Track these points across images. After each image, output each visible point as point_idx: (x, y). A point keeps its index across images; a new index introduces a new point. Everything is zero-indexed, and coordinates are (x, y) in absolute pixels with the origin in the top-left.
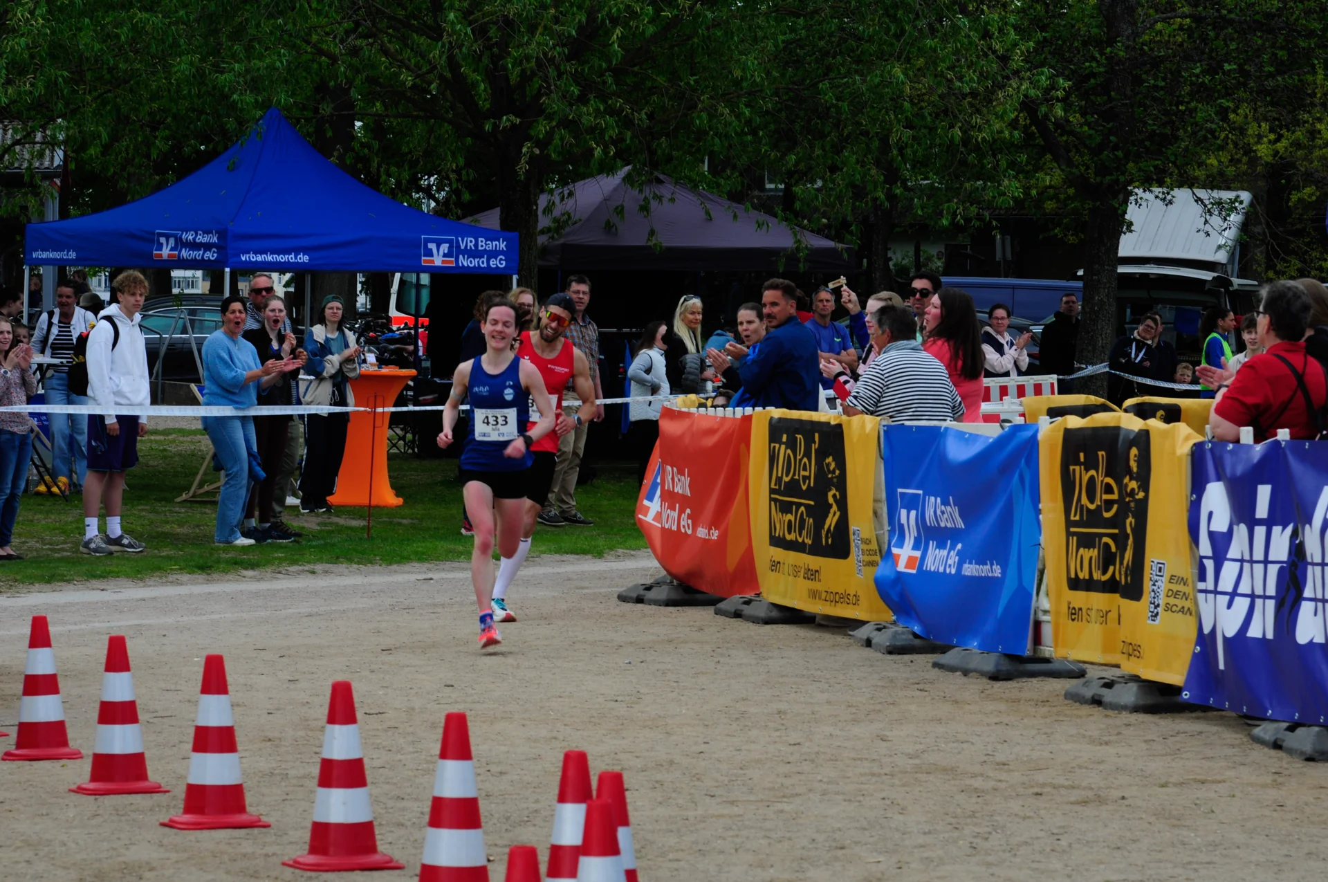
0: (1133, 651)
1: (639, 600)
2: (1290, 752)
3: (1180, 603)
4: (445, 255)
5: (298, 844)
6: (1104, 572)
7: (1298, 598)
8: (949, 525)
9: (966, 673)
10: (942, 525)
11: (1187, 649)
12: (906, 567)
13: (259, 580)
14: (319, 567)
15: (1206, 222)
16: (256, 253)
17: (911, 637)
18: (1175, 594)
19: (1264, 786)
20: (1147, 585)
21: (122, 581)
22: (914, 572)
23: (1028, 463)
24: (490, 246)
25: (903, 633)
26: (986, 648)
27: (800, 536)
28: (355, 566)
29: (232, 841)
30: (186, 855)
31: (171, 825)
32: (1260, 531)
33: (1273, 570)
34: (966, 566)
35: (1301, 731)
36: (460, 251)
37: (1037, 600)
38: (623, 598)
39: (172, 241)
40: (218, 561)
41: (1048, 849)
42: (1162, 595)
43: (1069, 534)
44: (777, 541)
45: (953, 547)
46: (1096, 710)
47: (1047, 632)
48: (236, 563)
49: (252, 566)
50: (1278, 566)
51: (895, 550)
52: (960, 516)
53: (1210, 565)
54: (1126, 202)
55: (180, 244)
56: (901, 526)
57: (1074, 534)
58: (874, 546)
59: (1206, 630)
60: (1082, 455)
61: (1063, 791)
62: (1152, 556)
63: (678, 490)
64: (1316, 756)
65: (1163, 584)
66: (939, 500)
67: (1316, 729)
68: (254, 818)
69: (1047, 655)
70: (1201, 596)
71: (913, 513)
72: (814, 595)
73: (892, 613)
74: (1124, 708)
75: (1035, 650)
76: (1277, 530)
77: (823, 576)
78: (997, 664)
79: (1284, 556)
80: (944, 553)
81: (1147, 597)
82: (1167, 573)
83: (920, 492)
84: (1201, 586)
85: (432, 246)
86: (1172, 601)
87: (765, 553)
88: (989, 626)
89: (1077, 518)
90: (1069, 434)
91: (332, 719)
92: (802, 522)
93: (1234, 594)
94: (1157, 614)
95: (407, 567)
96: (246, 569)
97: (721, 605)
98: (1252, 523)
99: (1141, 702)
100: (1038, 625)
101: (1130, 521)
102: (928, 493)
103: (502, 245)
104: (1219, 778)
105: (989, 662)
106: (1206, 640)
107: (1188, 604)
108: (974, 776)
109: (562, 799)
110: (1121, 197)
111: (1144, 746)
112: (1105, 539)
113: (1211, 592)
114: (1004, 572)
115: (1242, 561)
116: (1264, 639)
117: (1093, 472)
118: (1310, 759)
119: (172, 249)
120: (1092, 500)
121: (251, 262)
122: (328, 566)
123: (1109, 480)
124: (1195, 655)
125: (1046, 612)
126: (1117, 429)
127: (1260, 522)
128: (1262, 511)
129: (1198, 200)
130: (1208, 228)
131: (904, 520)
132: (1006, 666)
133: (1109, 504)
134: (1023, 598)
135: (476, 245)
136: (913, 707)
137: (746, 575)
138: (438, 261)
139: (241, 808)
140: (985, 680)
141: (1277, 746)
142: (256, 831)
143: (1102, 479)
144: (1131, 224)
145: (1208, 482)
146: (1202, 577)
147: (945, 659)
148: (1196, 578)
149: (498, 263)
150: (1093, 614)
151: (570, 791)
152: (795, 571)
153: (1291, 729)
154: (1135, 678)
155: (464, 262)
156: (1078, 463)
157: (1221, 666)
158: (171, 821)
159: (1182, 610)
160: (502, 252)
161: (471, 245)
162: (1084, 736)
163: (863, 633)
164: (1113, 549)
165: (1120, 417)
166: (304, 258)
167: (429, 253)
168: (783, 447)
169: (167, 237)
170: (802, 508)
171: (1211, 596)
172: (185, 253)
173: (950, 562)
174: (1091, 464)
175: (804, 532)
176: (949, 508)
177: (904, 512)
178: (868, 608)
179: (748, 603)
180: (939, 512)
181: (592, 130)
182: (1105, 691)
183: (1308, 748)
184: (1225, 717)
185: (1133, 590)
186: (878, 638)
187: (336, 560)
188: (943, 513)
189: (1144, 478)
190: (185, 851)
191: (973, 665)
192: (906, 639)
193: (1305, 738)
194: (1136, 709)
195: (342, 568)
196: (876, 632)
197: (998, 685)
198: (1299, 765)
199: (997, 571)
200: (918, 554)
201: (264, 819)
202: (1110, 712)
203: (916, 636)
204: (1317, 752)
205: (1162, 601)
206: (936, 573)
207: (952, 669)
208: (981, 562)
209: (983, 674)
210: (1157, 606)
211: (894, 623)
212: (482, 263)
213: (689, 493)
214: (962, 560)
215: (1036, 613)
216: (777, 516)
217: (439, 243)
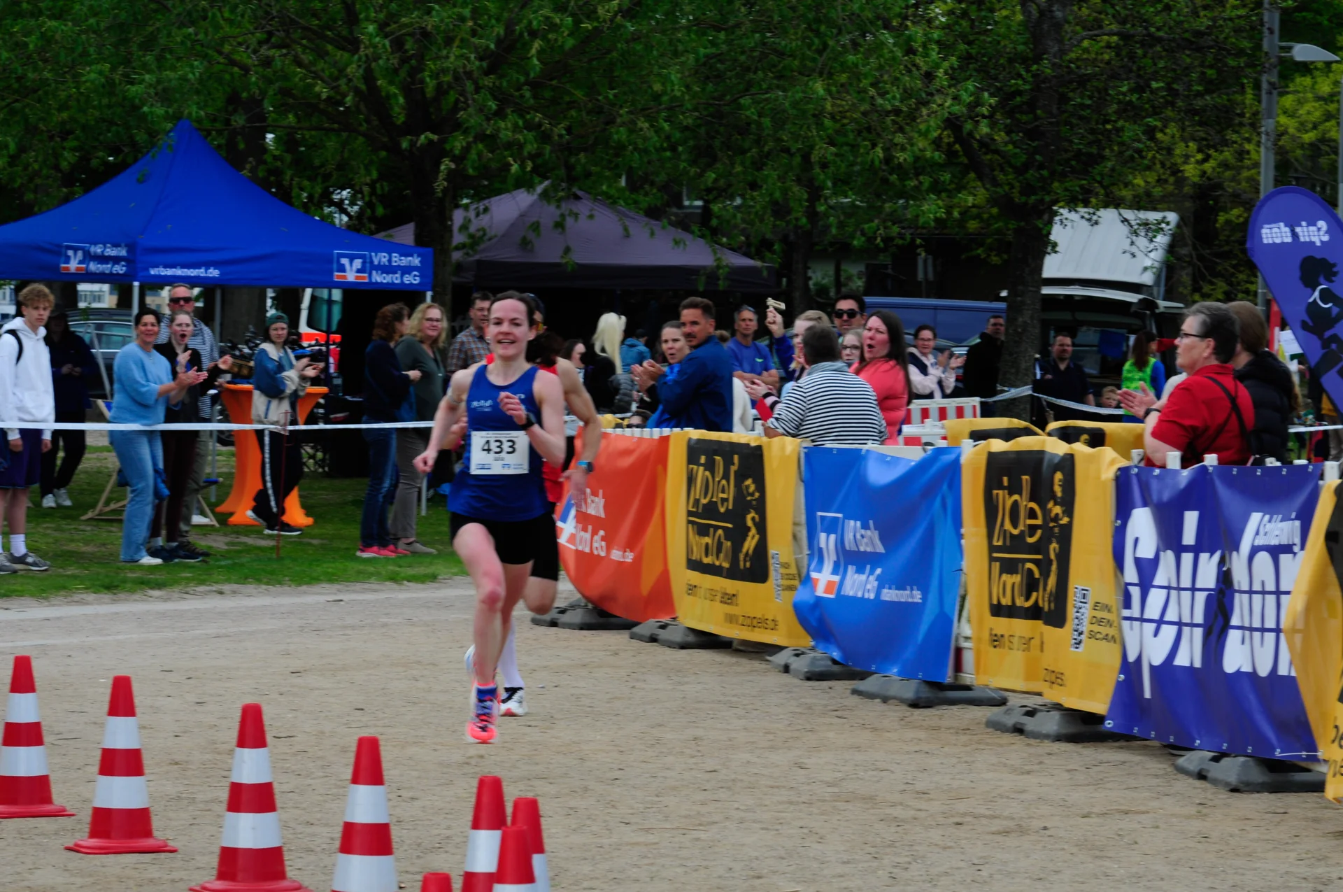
0: (1056, 678)
1: (554, 624)
2: (1215, 782)
3: (1104, 630)
4: (358, 271)
5: (206, 869)
6: (1027, 599)
7: (1226, 626)
8: (869, 549)
9: (885, 700)
10: (862, 549)
11: (1111, 676)
12: (825, 592)
13: (166, 600)
14: (226, 588)
15: (1132, 243)
16: (166, 266)
17: (830, 663)
18: (1100, 622)
19: (1188, 817)
20: (1071, 612)
21: (27, 601)
22: (832, 596)
23: (950, 486)
24: (405, 261)
25: (822, 659)
26: (907, 675)
27: (718, 558)
28: (264, 587)
29: (137, 866)
30: (91, 880)
31: (75, 849)
32: (1187, 558)
33: (1201, 597)
34: (885, 591)
35: (1226, 761)
36: (373, 267)
37: (959, 627)
39: (80, 254)
40: (124, 581)
41: (969, 881)
42: (1086, 622)
43: (992, 559)
44: (694, 565)
45: (872, 573)
46: (1017, 738)
47: (968, 659)
48: (142, 583)
49: (159, 586)
50: (1206, 593)
51: (814, 575)
52: (882, 539)
53: (1135, 592)
54: (1050, 222)
55: (89, 257)
56: (820, 550)
57: (997, 559)
58: (793, 570)
59: (1132, 658)
60: (1005, 480)
61: (984, 821)
62: (1076, 583)
63: (591, 511)
64: (1241, 787)
65: (1087, 611)
66: (859, 523)
67: (1242, 759)
68: (160, 843)
69: (968, 682)
70: (1126, 624)
71: (833, 537)
72: (731, 619)
73: (810, 639)
74: (1046, 737)
75: (956, 678)
76: (1204, 556)
77: (740, 599)
78: (917, 692)
79: (1211, 583)
80: (863, 577)
81: (1070, 624)
82: (1091, 600)
83: (840, 515)
84: (1126, 613)
85: (345, 261)
86: (1096, 628)
87: (681, 576)
88: (909, 653)
89: (1000, 543)
90: (992, 458)
91: (242, 743)
92: (720, 545)
93: (1160, 622)
94: (1080, 642)
95: (317, 588)
96: (152, 588)
97: (636, 630)
98: (1179, 549)
99: (1064, 731)
100: (959, 651)
101: (1054, 546)
102: (848, 517)
103: (416, 261)
104: (1143, 808)
105: (909, 689)
106: (1131, 669)
107: (1112, 632)
108: (893, 805)
109: (476, 825)
110: (1046, 217)
111: (1066, 776)
112: (1029, 565)
113: (1136, 619)
114: (924, 598)
115: (1168, 588)
116: (1191, 669)
117: (1016, 497)
118: (1235, 790)
119: (80, 262)
120: (1015, 526)
121: (160, 276)
122: (235, 587)
123: (1033, 505)
124: (1119, 684)
125: (967, 638)
126: (1042, 452)
127: (1187, 549)
128: (1189, 537)
129: (1125, 221)
130: (1134, 249)
131: (823, 545)
132: (926, 693)
133: (1033, 529)
134: (944, 625)
135: (390, 261)
136: (831, 735)
137: (662, 598)
138: (351, 277)
139: (148, 833)
140: (905, 708)
141: (1201, 776)
142: (163, 855)
143: (1025, 503)
144: (1055, 245)
145: (1134, 507)
146: (1127, 604)
147: (868, 684)
148: (1121, 604)
149: (412, 279)
150: (1015, 640)
151: (484, 816)
152: (712, 594)
153: (1216, 759)
154: (1058, 707)
155: (378, 278)
156: (1001, 487)
157: (1147, 695)
158: (77, 845)
159: (1106, 638)
160: (416, 268)
161: (385, 261)
162: (1005, 765)
163: (780, 658)
164: (1037, 575)
165: (1044, 442)
166: (214, 273)
167: (342, 269)
168: (701, 468)
169: (75, 249)
170: (720, 532)
171: (1136, 624)
172: (93, 267)
173: (869, 587)
174: (1014, 488)
175: (722, 555)
176: (869, 533)
177: (823, 536)
178: (786, 633)
179: (663, 627)
180: (858, 536)
181: (509, 145)
182: (1026, 720)
183: (1233, 779)
184: (1147, 746)
185: (1057, 618)
186: (797, 664)
187: (244, 580)
188: (862, 536)
189: (1068, 503)
190: (90, 876)
191: (892, 691)
192: (824, 665)
193: (1231, 768)
194: (1059, 738)
195: (250, 588)
196: (796, 658)
197: (917, 712)
198: (1223, 796)
199: (917, 596)
200: (836, 578)
201: (172, 844)
202: (1032, 741)
203: (835, 662)
204: (1242, 783)
205: (1085, 628)
206: (854, 598)
207: (871, 696)
208: (901, 587)
209: (902, 701)
210: (1081, 634)
211: (813, 649)
212: (396, 279)
213: (602, 515)
214: (881, 585)
215: (957, 640)
216: (695, 539)
217: (352, 258)
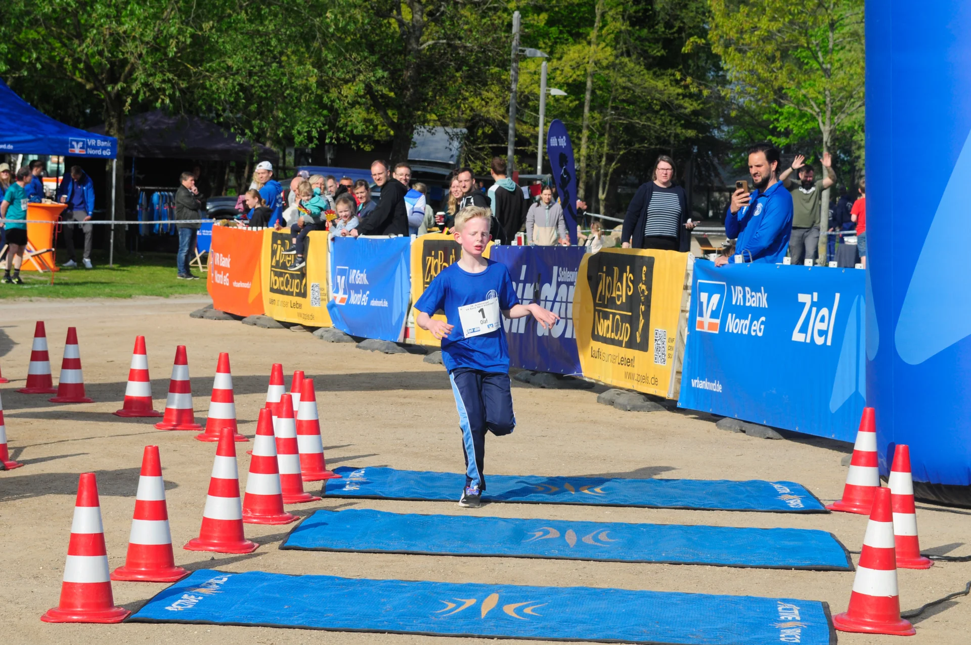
1: (202, 317)
2: (534, 384)
4: (81, 148)
8: (362, 283)
9: (373, 350)
10: (358, 283)
12: (340, 302)
14: (33, 298)
15: (450, 144)
17: (343, 334)
22: (345, 304)
23: (405, 255)
24: (104, 144)
25: (339, 333)
26: (383, 338)
27: (287, 287)
32: (521, 285)
34: (372, 302)
35: (538, 375)
36: (88, 146)
37: (407, 318)
38: (192, 315)
43: (424, 288)
45: (364, 293)
47: (411, 332)
50: (529, 301)
51: (336, 295)
52: (367, 278)
54: (412, 133)
56: (337, 284)
58: (325, 292)
60: (432, 252)
63: (222, 265)
66: (357, 271)
67: (545, 374)
69: (410, 342)
71: (343, 278)
73: (332, 323)
75: (405, 340)
76: (528, 285)
78: (387, 346)
79: (531, 297)
80: (360, 295)
83: (348, 268)
85: (74, 143)
87: (267, 295)
89: (428, 280)
90: (426, 242)
92: (287, 281)
97: (244, 319)
98: (518, 282)
100: (407, 329)
102: (352, 268)
103: (109, 144)
105: (384, 345)
110: (410, 130)
114: (389, 304)
117: (436, 260)
118: (543, 387)
120: (436, 273)
123: (446, 264)
127: (521, 282)
128: (522, 277)
129: (447, 133)
130: (451, 147)
131: (339, 281)
134: (400, 318)
135: (96, 144)
137: (258, 305)
138: (77, 151)
140: (382, 353)
141: (527, 382)
143: (441, 263)
147: (363, 344)
149: (107, 153)
152: (285, 304)
153: (533, 374)
155: (91, 152)
156: (430, 255)
160: (109, 148)
161: (94, 143)
163: (319, 332)
166: (10, 147)
167: (73, 147)
168: (279, 246)
170: (287, 275)
173: (363, 300)
174: (436, 257)
175: (289, 286)
176: (362, 275)
177: (339, 277)
178: (324, 320)
179: (258, 318)
180: (357, 277)
183: (542, 383)
186: (326, 335)
188: (359, 277)
191: (376, 346)
192: (340, 335)
196: (326, 332)
199: (386, 304)
200: (346, 296)
203: (346, 334)
206: (356, 305)
207: (365, 348)
208: (379, 300)
209: (381, 350)
211: (335, 328)
212: (99, 152)
213: (229, 266)
214: (370, 298)
215: (406, 323)
216: (274, 278)
217: (78, 142)
